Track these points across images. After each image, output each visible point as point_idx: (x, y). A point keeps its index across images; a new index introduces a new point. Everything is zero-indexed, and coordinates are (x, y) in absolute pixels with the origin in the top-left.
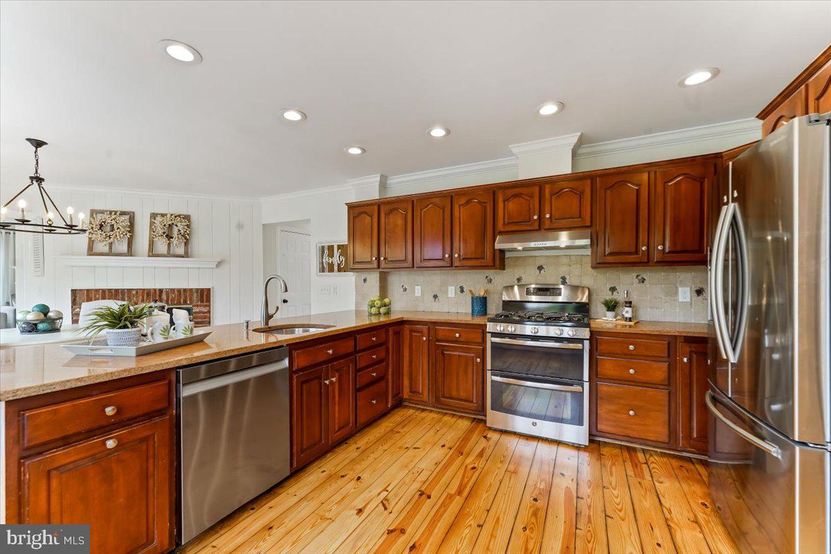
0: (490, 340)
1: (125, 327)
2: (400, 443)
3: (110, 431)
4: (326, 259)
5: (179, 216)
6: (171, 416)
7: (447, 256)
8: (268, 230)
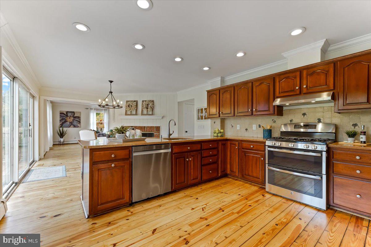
0: (267, 149)
1: (120, 133)
2: (219, 190)
3: (113, 162)
4: (200, 114)
5: (150, 101)
6: (130, 161)
7: (250, 110)
8: (179, 103)
